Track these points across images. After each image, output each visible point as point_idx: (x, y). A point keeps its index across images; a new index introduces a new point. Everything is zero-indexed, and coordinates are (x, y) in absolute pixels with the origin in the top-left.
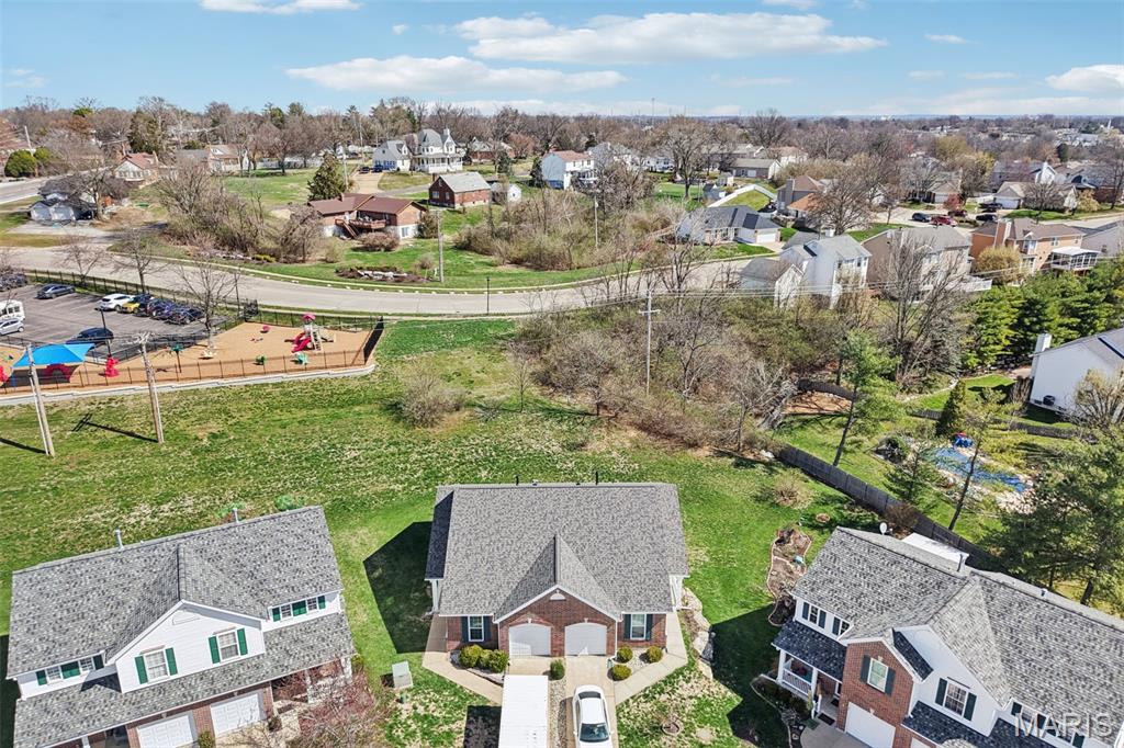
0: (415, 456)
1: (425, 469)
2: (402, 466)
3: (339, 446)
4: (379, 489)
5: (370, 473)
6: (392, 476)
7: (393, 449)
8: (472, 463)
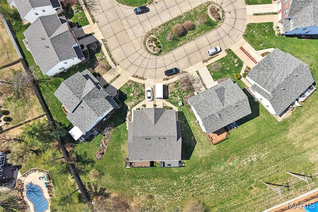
0: (195, 189)
1: (191, 184)
2: (198, 185)
3: (217, 190)
4: (201, 175)
5: (205, 180)
6: (199, 180)
7: (202, 191)
8: (179, 188)
